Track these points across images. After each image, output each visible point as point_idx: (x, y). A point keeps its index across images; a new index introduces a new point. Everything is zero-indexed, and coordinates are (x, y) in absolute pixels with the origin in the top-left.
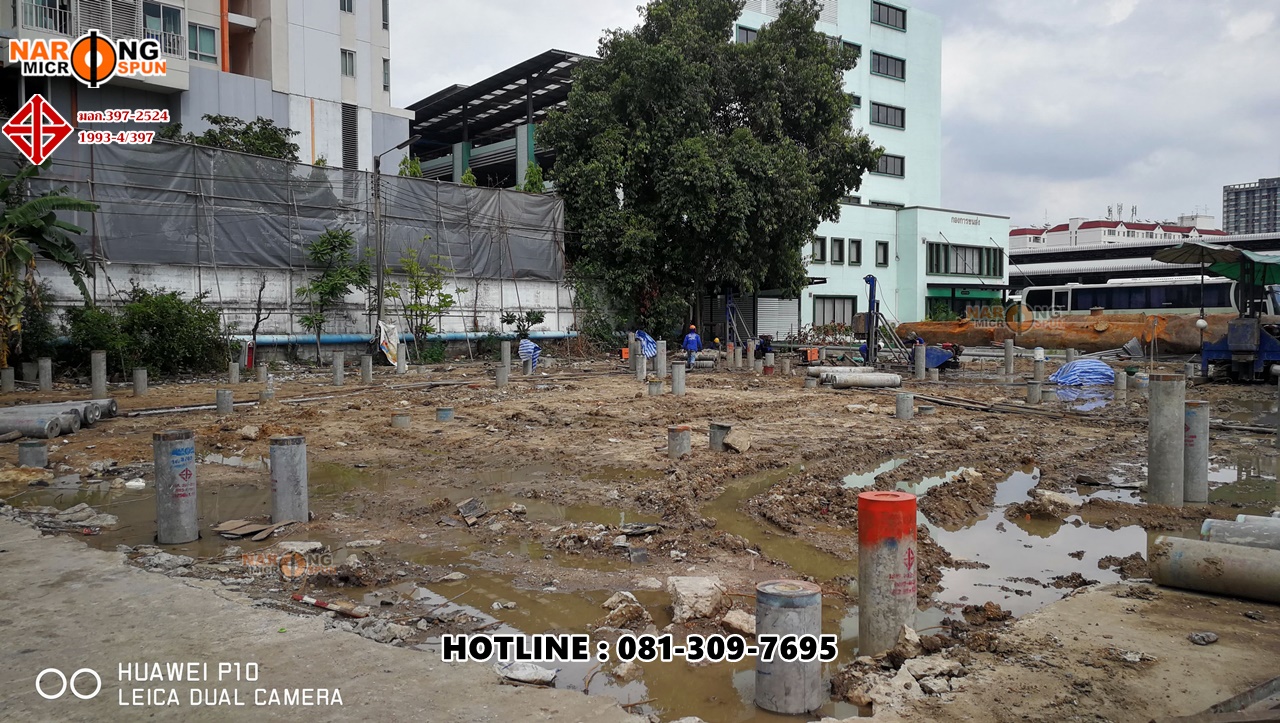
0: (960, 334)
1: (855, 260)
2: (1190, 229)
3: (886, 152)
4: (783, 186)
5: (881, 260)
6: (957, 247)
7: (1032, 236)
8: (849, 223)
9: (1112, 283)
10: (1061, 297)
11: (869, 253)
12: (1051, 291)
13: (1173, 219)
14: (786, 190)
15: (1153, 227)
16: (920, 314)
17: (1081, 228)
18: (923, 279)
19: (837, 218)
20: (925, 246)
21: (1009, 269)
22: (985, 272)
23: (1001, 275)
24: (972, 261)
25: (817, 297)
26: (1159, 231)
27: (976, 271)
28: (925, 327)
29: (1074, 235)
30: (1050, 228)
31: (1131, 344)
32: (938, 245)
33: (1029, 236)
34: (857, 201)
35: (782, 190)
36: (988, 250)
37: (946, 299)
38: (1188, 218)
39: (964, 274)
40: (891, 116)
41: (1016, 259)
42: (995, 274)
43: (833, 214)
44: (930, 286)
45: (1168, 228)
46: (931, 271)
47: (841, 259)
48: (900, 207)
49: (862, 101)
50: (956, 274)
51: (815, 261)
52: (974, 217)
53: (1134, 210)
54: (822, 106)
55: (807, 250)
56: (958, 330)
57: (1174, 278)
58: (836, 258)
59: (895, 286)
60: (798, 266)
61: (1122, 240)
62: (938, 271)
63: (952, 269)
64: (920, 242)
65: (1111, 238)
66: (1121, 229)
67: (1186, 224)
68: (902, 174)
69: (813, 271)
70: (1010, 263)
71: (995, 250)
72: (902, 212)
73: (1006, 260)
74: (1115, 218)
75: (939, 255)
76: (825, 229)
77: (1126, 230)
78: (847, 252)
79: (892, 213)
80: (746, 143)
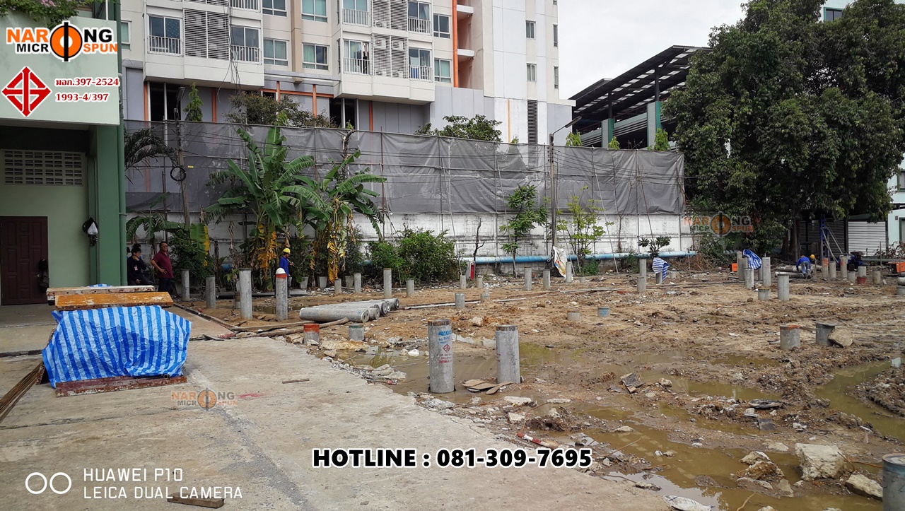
4: (869, 131)
14: (872, 135)
25: (903, 219)
35: (868, 135)
51: (900, 191)
55: (892, 182)
60: (883, 195)
80: (835, 100)
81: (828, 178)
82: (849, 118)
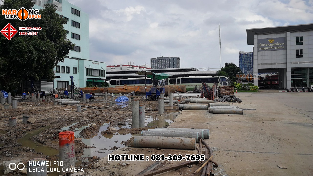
0: (95, 90)
1: (68, 72)
2: (144, 67)
3: (75, 45)
4: (47, 52)
5: (75, 72)
6: (94, 69)
7: (112, 68)
8: (66, 62)
9: (129, 79)
10: (118, 82)
11: (72, 70)
12: (116, 80)
13: (141, 65)
14: (48, 53)
15: (137, 67)
16: (85, 86)
17: (123, 66)
18: (85, 77)
19: (63, 61)
20: (86, 69)
21: (106, 75)
22: (101, 76)
23: (104, 76)
24: (98, 73)
25: (58, 81)
26: (138, 68)
27: (99, 75)
28: (86, 89)
29: (121, 68)
30: (116, 66)
31: (133, 92)
32: (89, 69)
33: (111, 67)
34: (68, 57)
35: (47, 53)
36: (101, 70)
37: (91, 82)
38: (144, 65)
39: (96, 76)
40: (77, 37)
41: (108, 73)
42: (103, 76)
43: (62, 60)
44: (87, 79)
45: (140, 67)
46: (88, 75)
47: (64, 72)
48: (79, 59)
49: (69, 32)
50: (94, 76)
51: (57, 72)
52: (98, 63)
53: (133, 63)
54: (58, 33)
55: (55, 69)
56: (94, 89)
57: (141, 78)
58: (63, 71)
59: (78, 79)
60: (52, 73)
61: (131, 69)
62: (89, 75)
63: (93, 75)
64: (85, 68)
65: (129, 69)
66: (131, 67)
67: (144, 66)
68: (80, 51)
69: (56, 74)
70: (107, 74)
71: (103, 70)
72: (80, 60)
73: (105, 73)
74: (130, 64)
75: (89, 71)
76: (60, 64)
77: (132, 67)
78: (66, 70)
79: (77, 61)
80: (36, 40)
81: (34, 66)
82: (41, 47)
